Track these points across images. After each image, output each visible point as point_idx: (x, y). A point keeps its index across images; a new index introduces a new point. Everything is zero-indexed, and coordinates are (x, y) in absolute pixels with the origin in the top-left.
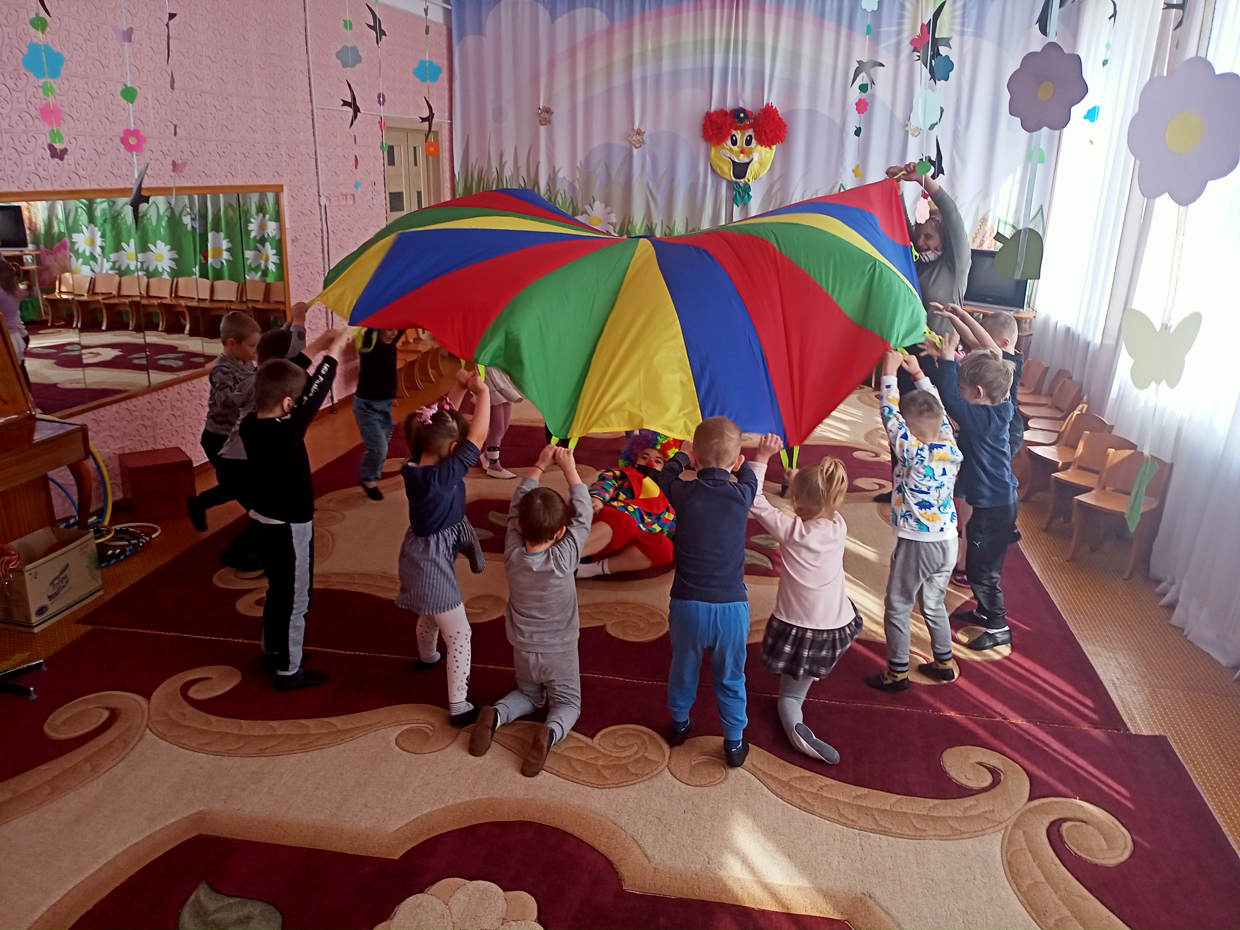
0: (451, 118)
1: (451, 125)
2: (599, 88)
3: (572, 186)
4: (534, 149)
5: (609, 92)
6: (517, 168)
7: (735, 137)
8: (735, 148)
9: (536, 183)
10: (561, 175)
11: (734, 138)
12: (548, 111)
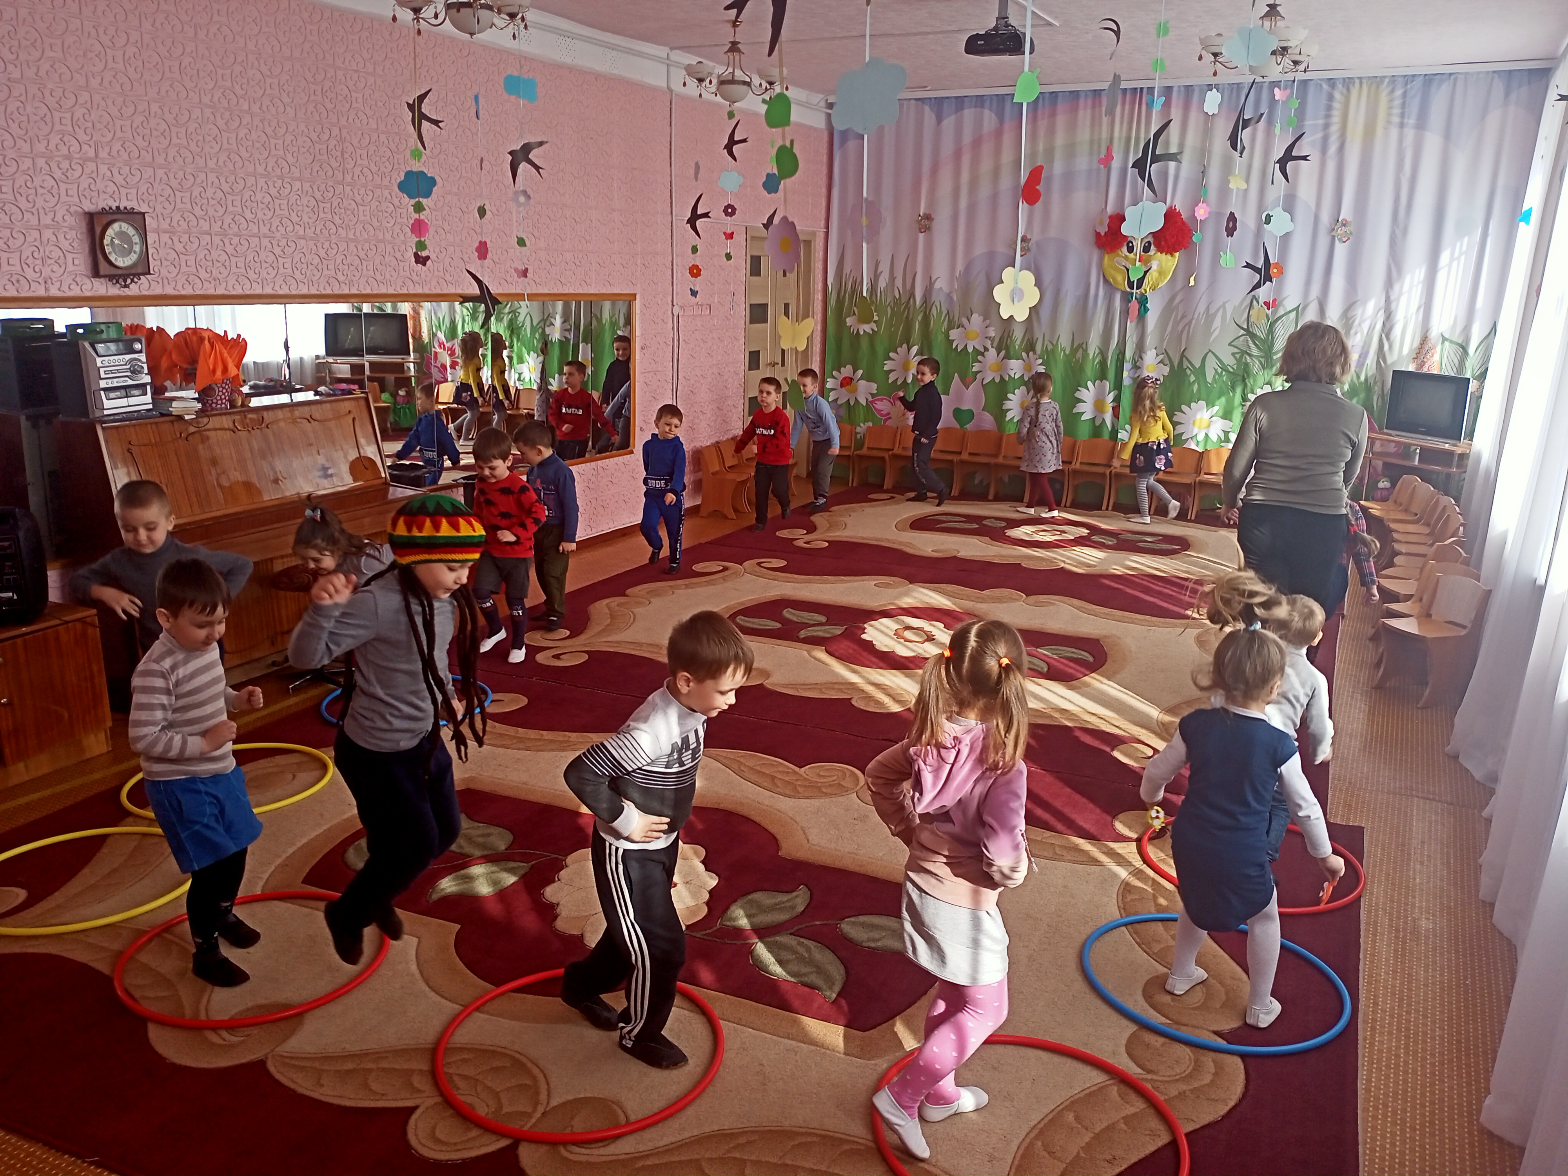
0: (827, 227)
1: (827, 234)
2: (984, 192)
3: (949, 296)
4: (911, 257)
5: (994, 197)
6: (892, 279)
7: (1132, 243)
8: (1132, 255)
9: (912, 295)
10: (937, 285)
11: (1130, 245)
12: (928, 217)
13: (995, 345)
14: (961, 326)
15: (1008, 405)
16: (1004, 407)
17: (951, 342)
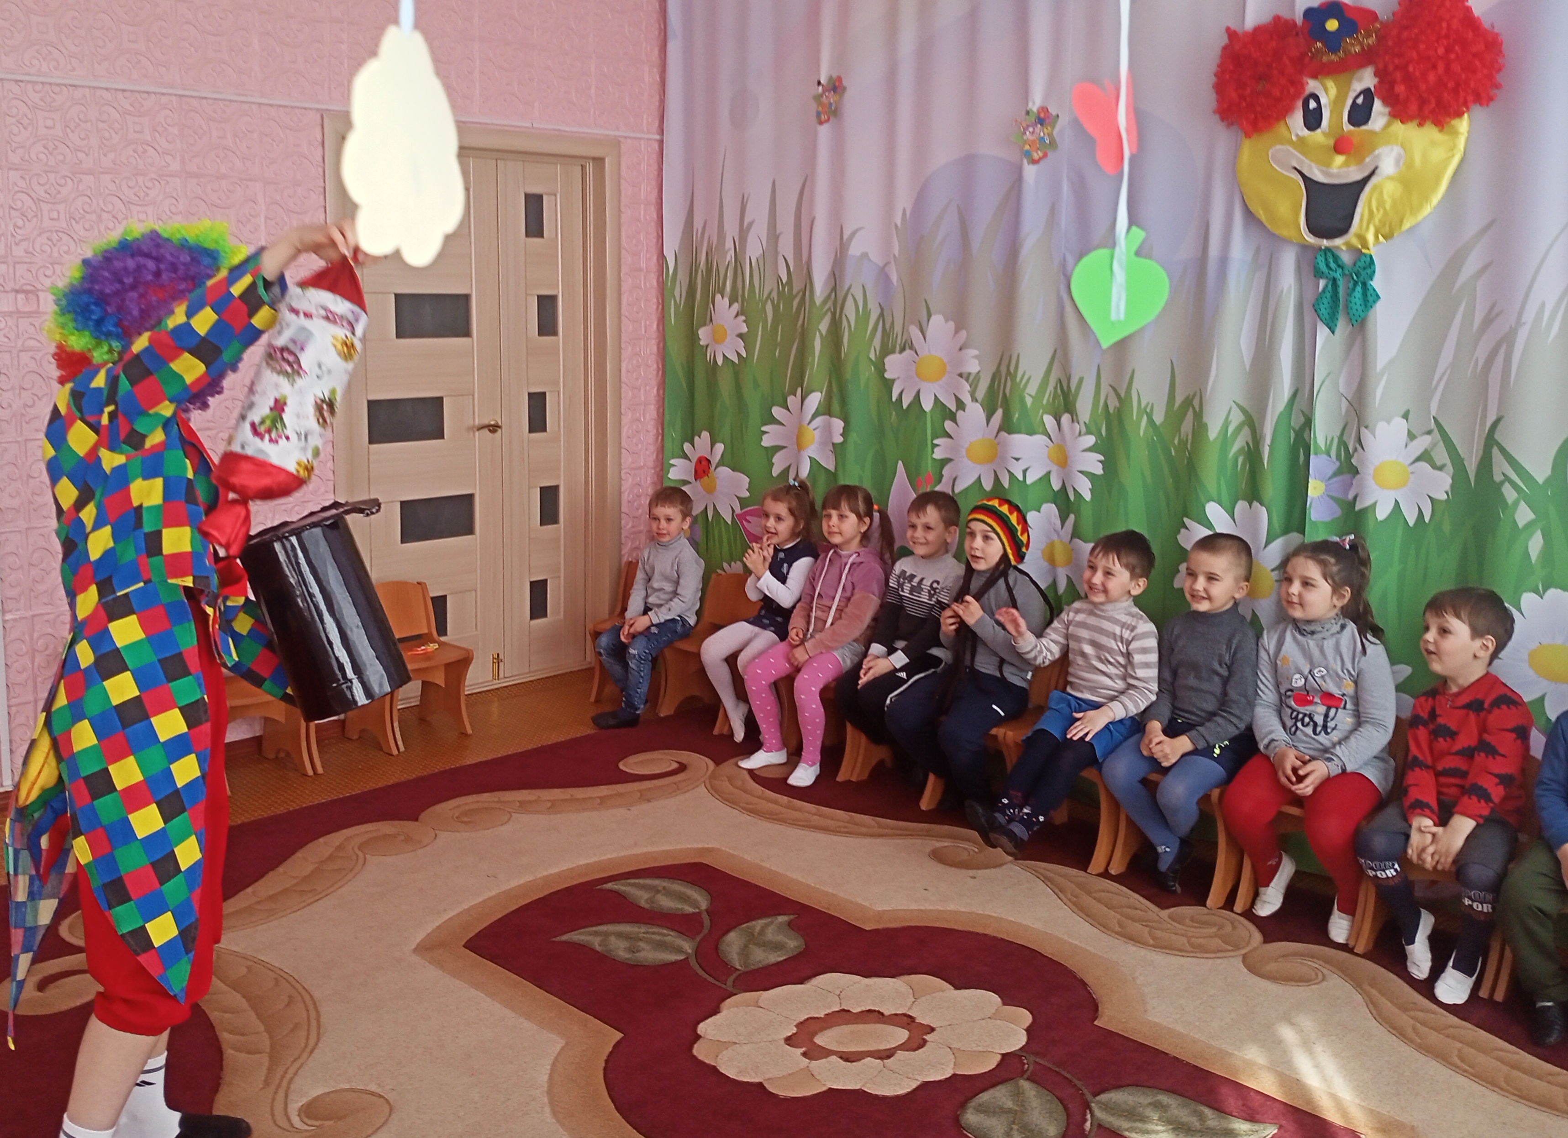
0: (660, 130)
1: (661, 144)
3: (883, 274)
4: (809, 185)
7: (1317, 99)
8: (1318, 136)
9: (809, 272)
10: (855, 250)
11: (1312, 104)
12: (836, 86)
13: (981, 393)
14: (907, 345)
17: (888, 385)
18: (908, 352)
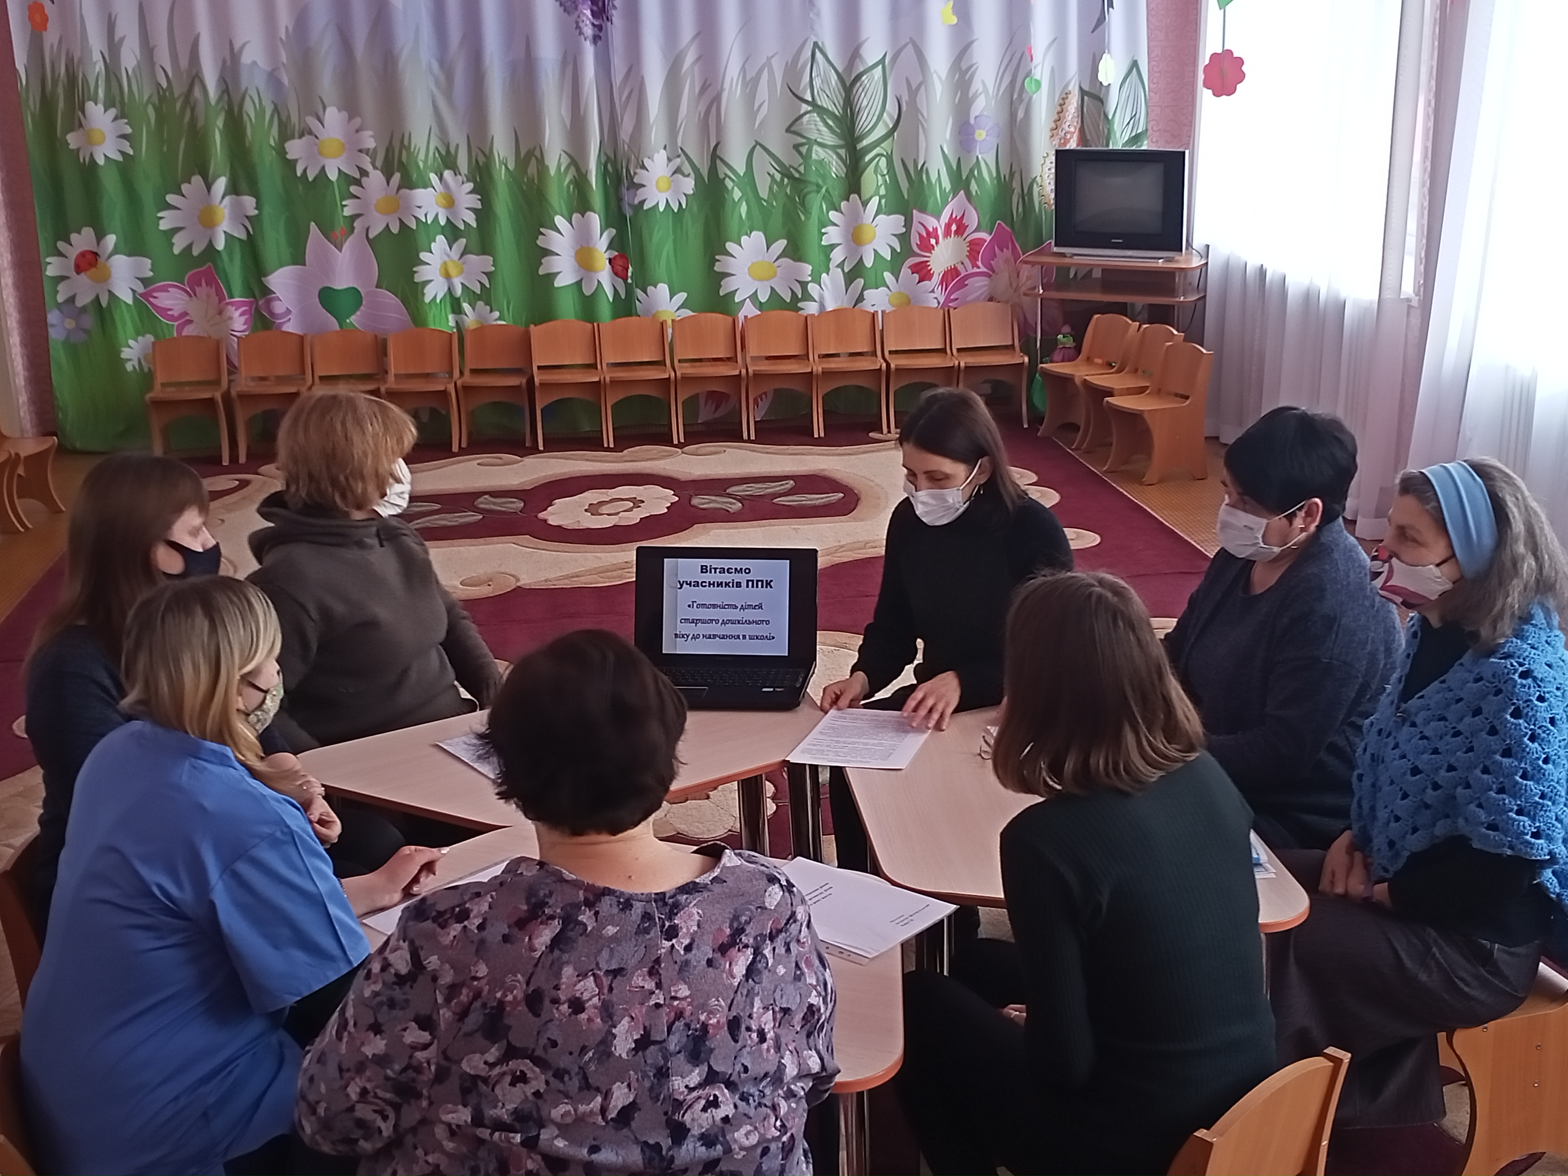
3: (274, 79)
6: (148, 52)
9: (196, 79)
10: (246, 59)
13: (379, 163)
14: (306, 132)
15: (423, 273)
16: (418, 279)
17: (292, 164)
18: (306, 138)
